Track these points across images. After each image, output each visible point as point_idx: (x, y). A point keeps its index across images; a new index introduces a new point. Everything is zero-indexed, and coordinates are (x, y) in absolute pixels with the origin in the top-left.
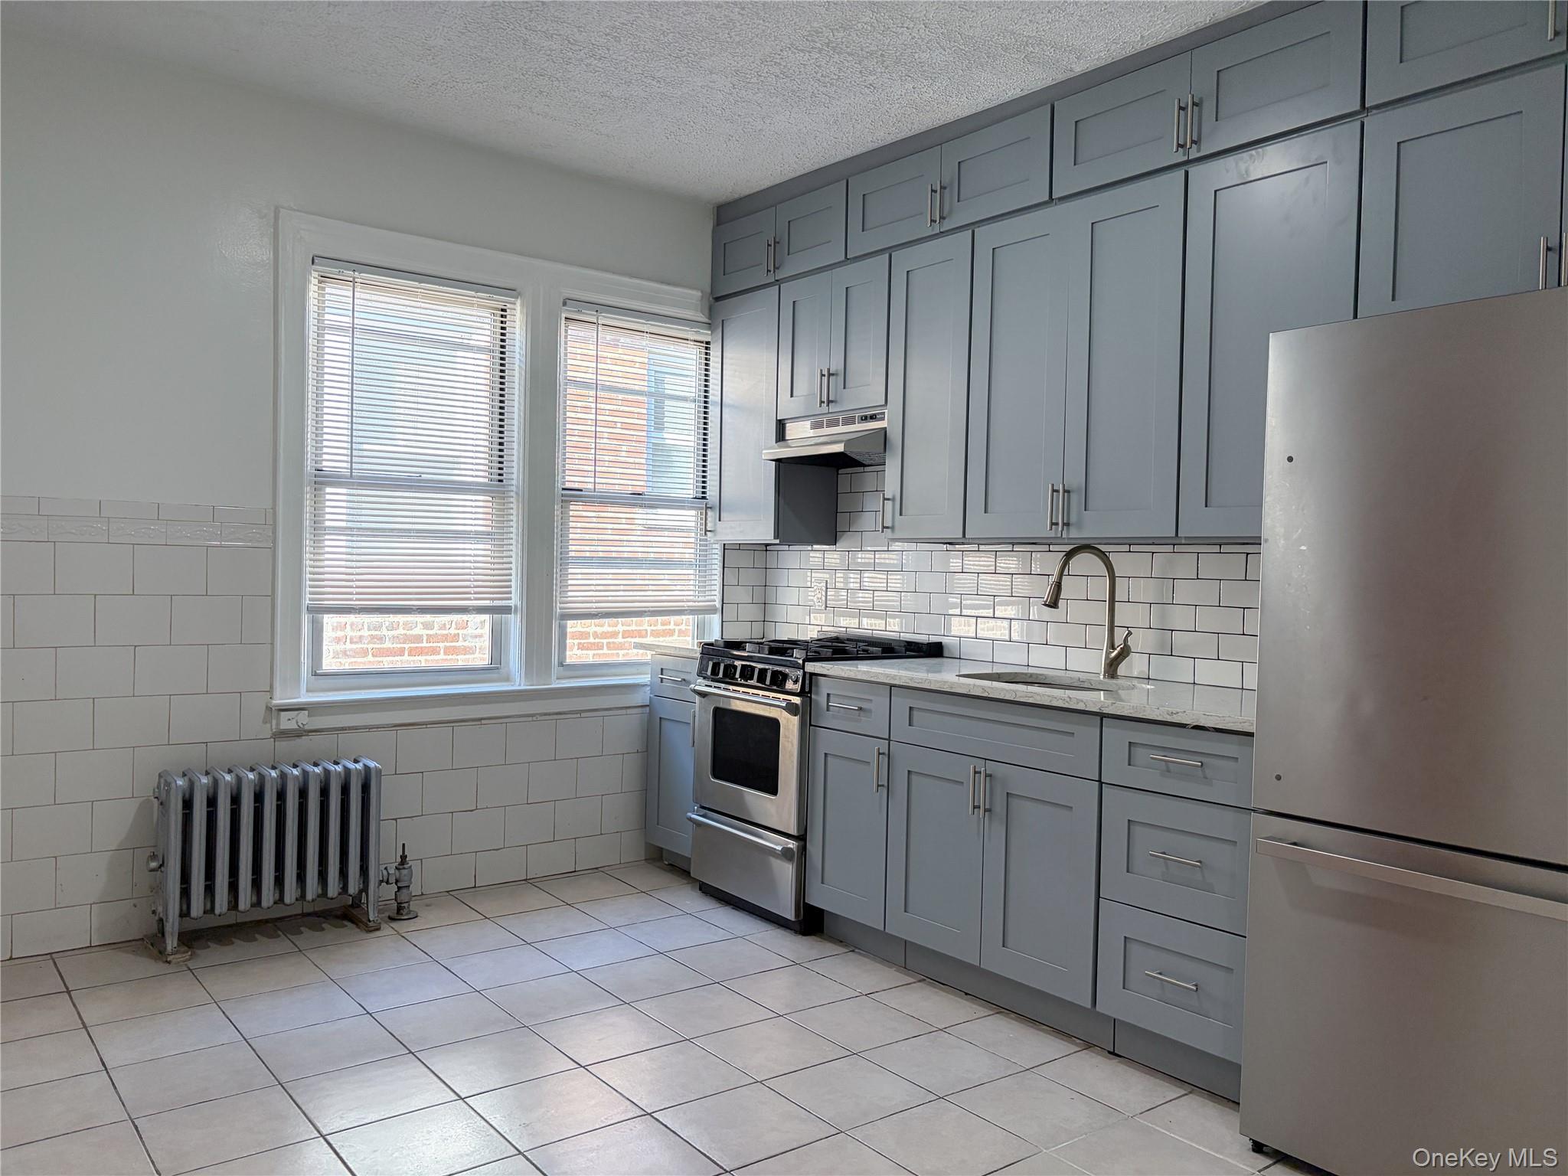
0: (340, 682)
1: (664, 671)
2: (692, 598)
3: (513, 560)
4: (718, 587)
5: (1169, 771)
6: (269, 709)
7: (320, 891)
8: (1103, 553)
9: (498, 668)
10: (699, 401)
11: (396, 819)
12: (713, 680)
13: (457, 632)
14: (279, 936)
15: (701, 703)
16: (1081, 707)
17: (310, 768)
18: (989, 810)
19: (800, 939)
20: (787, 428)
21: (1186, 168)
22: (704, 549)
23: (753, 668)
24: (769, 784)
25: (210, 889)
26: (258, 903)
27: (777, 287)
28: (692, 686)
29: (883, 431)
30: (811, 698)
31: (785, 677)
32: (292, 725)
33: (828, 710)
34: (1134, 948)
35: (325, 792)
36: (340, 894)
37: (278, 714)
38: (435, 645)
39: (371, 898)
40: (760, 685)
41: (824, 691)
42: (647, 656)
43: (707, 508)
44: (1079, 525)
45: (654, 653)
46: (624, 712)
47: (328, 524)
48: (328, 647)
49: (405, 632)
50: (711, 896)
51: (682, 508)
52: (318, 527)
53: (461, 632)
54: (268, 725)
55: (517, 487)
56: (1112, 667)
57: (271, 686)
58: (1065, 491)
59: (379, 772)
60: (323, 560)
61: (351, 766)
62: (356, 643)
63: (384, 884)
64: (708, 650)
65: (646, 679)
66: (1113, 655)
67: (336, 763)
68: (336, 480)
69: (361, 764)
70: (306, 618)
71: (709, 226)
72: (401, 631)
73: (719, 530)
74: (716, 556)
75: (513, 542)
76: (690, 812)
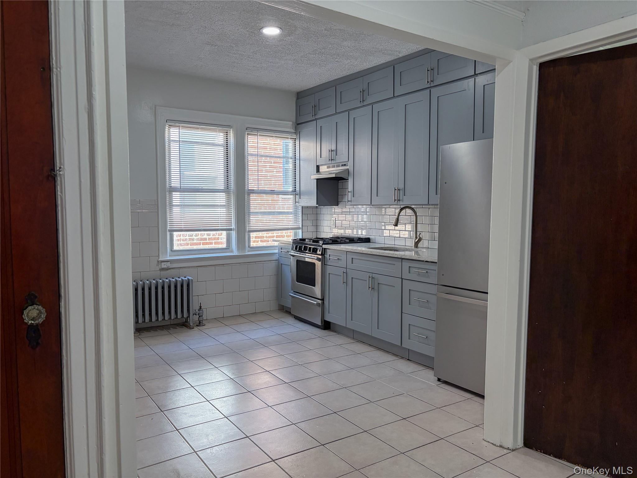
0: (180, 253)
1: (282, 249)
2: (292, 224)
3: (232, 213)
4: (300, 221)
5: (419, 274)
6: (158, 261)
7: (175, 317)
8: (413, 208)
9: (229, 248)
10: (293, 159)
11: (198, 296)
12: (296, 251)
13: (218, 237)
14: (164, 330)
15: (293, 258)
16: (396, 256)
17: (171, 279)
18: (374, 288)
19: (323, 331)
20: (320, 168)
21: (430, 89)
22: (296, 208)
23: (307, 247)
24: (312, 283)
25: (144, 315)
26: (157, 320)
27: (316, 121)
28: (290, 253)
29: (348, 170)
30: (324, 256)
31: (317, 249)
32: (165, 267)
33: (330, 260)
34: (411, 327)
35: (176, 287)
36: (181, 318)
37: (161, 264)
38: (211, 241)
39: (191, 319)
40: (309, 252)
41: (328, 254)
42: (276, 244)
43: (296, 194)
44: (403, 201)
45: (279, 243)
46: (270, 262)
47: (174, 204)
48: (175, 243)
49: (201, 237)
50: (298, 320)
51: (288, 195)
52: (171, 205)
53: (220, 237)
54: (158, 267)
55: (233, 190)
56: (416, 244)
57: (159, 255)
58: (398, 190)
59: (192, 280)
60: (173, 215)
61: (184, 279)
62: (185, 241)
63: (195, 315)
64: (295, 241)
65: (276, 251)
66: (416, 241)
67: (179, 278)
68: (175, 190)
69: (187, 278)
70: (168, 233)
71: (295, 99)
72: (199, 237)
73: (300, 201)
74: (300, 210)
75: (232, 208)
76: (290, 293)
